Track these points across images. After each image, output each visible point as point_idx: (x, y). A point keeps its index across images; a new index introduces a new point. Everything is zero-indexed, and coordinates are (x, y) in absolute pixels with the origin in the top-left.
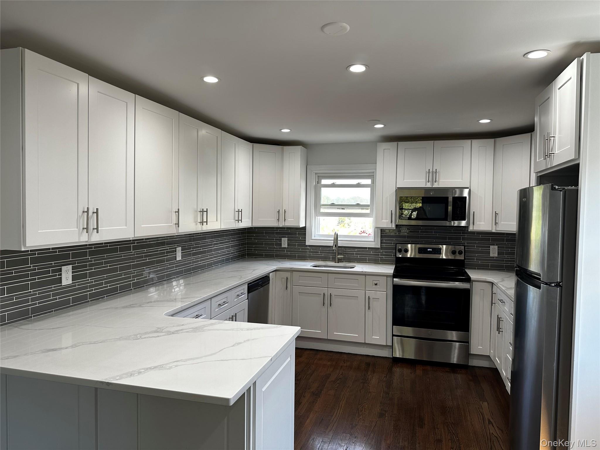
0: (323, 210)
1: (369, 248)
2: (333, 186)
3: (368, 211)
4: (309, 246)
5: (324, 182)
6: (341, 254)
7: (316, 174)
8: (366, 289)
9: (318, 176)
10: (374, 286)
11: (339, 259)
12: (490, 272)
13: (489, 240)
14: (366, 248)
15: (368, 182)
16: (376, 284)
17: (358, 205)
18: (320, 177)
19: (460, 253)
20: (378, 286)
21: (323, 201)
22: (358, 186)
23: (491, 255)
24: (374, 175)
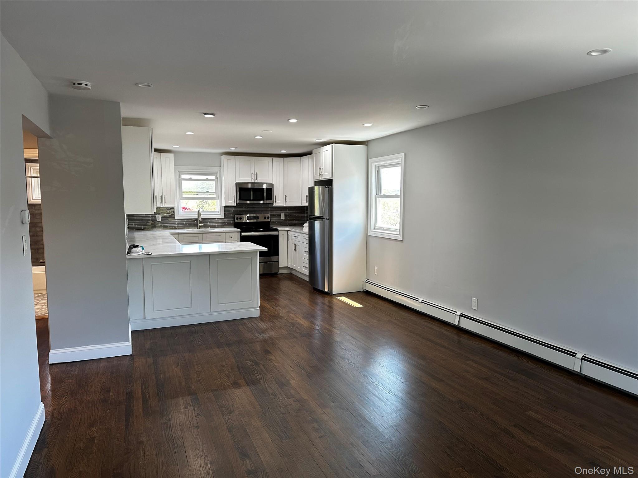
0: (184, 196)
1: (217, 219)
2: (190, 179)
3: (214, 196)
4: (177, 219)
5: (183, 177)
6: (201, 223)
7: (178, 171)
8: (226, 241)
9: (179, 173)
10: (230, 238)
11: (200, 227)
12: (281, 227)
13: (280, 210)
14: (216, 219)
15: (213, 177)
16: (232, 237)
17: (208, 192)
18: (181, 173)
19: (268, 218)
20: (232, 238)
21: (184, 190)
22: (207, 180)
23: (282, 219)
24: (217, 174)
